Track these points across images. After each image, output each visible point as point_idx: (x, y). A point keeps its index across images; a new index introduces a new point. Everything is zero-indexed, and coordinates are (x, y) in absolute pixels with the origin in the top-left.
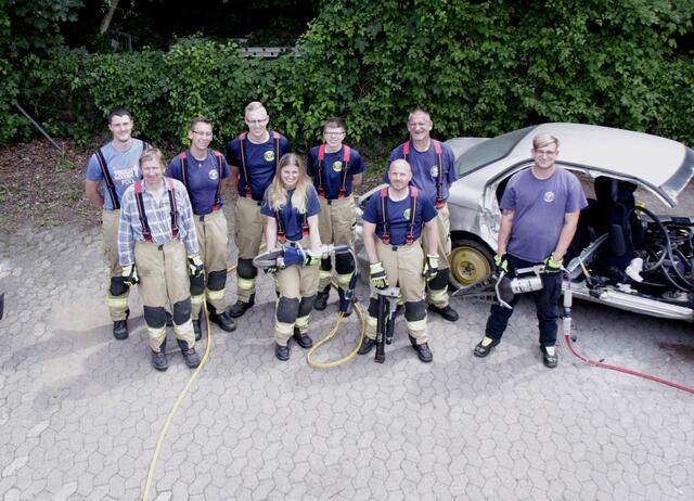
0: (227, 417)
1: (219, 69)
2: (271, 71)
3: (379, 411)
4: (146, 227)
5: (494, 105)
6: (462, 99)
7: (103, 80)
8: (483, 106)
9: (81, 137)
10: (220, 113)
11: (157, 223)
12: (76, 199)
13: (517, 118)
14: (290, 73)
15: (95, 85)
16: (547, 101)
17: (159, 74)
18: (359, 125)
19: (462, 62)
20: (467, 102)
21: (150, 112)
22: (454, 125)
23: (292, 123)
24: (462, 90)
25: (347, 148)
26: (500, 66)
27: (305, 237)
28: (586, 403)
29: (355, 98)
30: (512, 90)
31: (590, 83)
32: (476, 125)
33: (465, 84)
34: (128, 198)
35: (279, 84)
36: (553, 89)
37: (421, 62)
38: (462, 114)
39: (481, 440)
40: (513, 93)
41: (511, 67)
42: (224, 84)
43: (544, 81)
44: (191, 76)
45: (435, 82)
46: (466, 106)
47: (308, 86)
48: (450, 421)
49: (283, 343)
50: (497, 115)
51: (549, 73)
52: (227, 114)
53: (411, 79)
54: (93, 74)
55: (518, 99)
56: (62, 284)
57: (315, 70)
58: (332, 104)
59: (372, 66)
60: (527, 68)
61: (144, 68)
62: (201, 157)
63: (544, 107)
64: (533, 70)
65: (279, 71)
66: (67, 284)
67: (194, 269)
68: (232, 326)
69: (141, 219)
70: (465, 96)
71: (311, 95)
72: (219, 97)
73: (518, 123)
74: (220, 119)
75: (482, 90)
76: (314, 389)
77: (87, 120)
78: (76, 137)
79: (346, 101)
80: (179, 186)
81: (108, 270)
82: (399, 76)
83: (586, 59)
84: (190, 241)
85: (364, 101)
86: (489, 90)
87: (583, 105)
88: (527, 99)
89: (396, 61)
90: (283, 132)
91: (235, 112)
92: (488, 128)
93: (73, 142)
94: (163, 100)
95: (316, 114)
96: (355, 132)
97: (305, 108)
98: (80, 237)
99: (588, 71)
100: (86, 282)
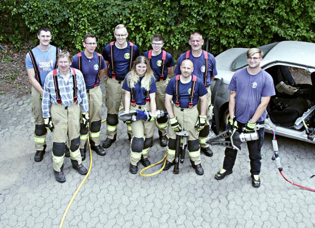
0: (101, 206)
1: (98, 6)
2: (128, 7)
3: (188, 204)
4: (59, 96)
5: (255, 30)
6: (237, 26)
7: (30, 10)
8: (249, 31)
9: (16, 43)
10: (98, 31)
11: (66, 94)
12: (14, 79)
13: (267, 38)
14: (139, 9)
15: (25, 13)
16: (285, 28)
17: (63, 7)
18: (178, 40)
19: (237, 5)
20: (240, 28)
21: (57, 30)
22: (232, 41)
23: (139, 38)
24: (237, 21)
25: (164, 52)
26: (259, 8)
27: (147, 103)
28: (305, 200)
29: (176, 24)
30: (265, 22)
31: (308, 19)
32: (244, 41)
33: (238, 18)
34: (49, 79)
35: (133, 15)
36: (288, 21)
37: (214, 4)
38: (236, 35)
39: (246, 221)
40: (265, 23)
41: (265, 8)
42: (101, 14)
43: (283, 17)
44: (81, 9)
45: (221, 16)
46: (239, 30)
47: (149, 17)
48: (228, 210)
49: (135, 164)
50: (256, 36)
51: (286, 12)
52: (102, 32)
53: (208, 14)
54: (25, 7)
55: (268, 27)
56: (5, 128)
57: (153, 8)
58: (162, 27)
59: (186, 6)
60: (273, 10)
61: (54, 4)
62: (90, 56)
63: (283, 32)
64: (277, 11)
65: (133, 7)
66: (8, 128)
67: (85, 121)
68: (103, 153)
69: (56, 91)
70: (238, 25)
71: (150, 22)
72: (98, 22)
73: (268, 40)
74: (98, 34)
75: (248, 21)
76: (151, 190)
77: (21, 33)
78: (14, 43)
79: (171, 26)
80: (78, 73)
81: (33, 120)
82: (201, 12)
83: (307, 5)
84: (84, 105)
85: (181, 26)
86: (252, 21)
87: (305, 31)
88: (273, 27)
89: (200, 3)
90: (134, 42)
91: (107, 31)
92: (251, 43)
93: (12, 46)
94: (65, 23)
95: (153, 32)
96: (175, 43)
97: (147, 29)
98: (16, 101)
99: (308, 12)
100: (20, 127)
